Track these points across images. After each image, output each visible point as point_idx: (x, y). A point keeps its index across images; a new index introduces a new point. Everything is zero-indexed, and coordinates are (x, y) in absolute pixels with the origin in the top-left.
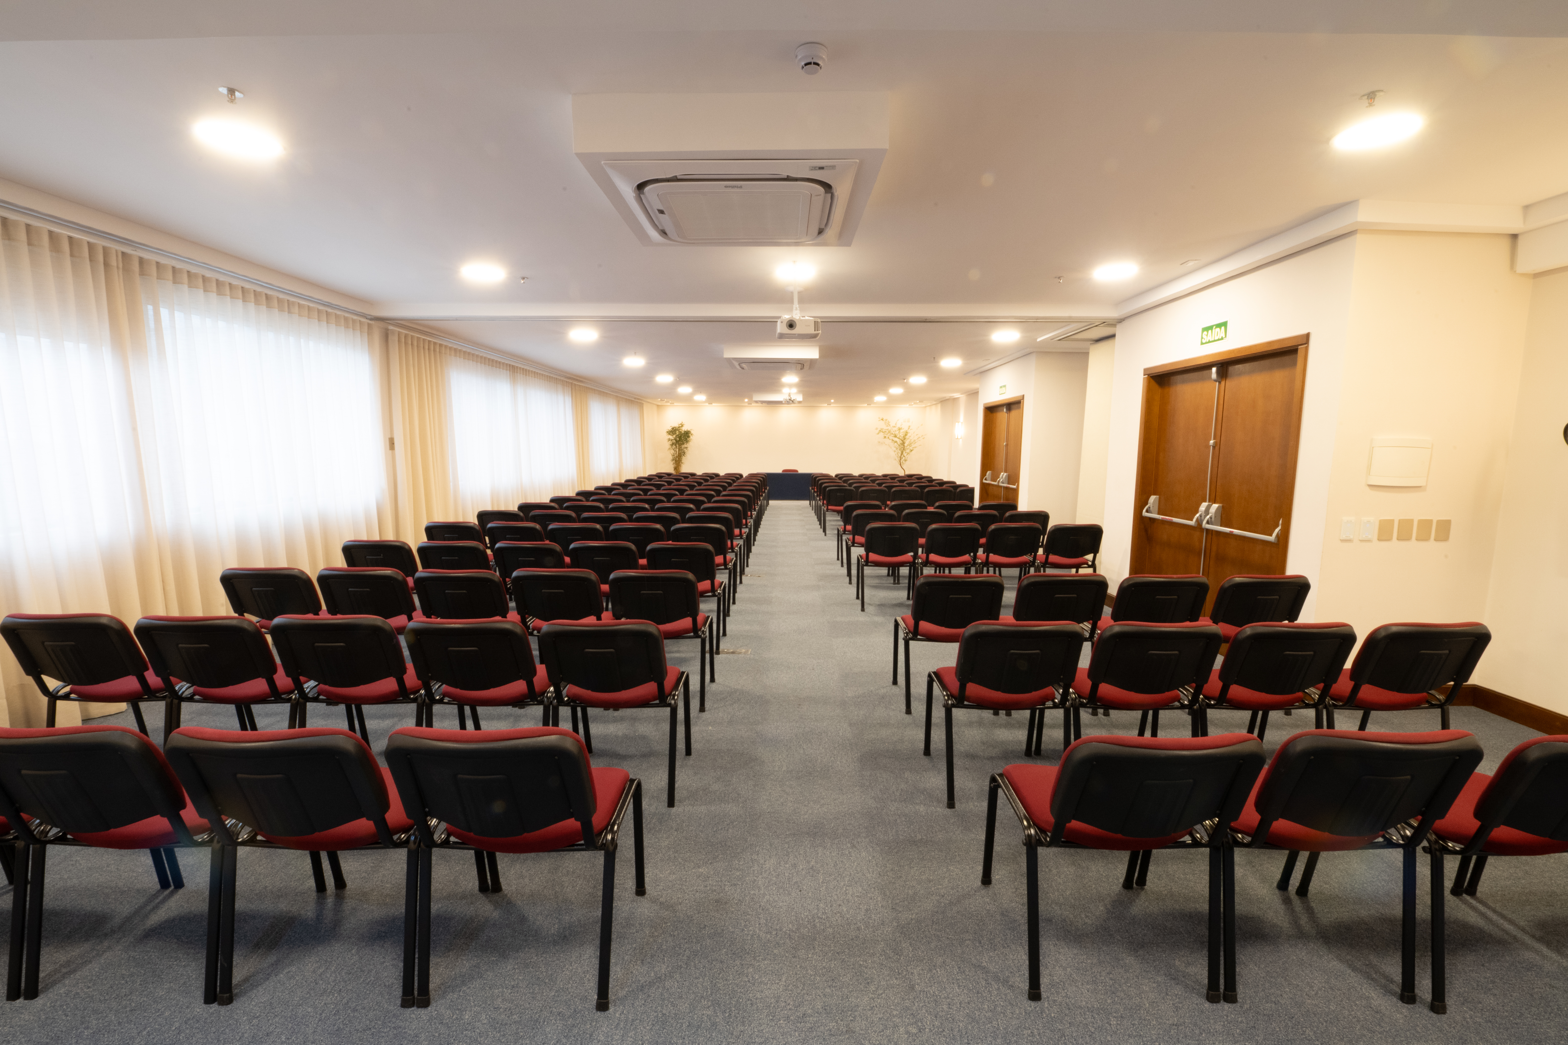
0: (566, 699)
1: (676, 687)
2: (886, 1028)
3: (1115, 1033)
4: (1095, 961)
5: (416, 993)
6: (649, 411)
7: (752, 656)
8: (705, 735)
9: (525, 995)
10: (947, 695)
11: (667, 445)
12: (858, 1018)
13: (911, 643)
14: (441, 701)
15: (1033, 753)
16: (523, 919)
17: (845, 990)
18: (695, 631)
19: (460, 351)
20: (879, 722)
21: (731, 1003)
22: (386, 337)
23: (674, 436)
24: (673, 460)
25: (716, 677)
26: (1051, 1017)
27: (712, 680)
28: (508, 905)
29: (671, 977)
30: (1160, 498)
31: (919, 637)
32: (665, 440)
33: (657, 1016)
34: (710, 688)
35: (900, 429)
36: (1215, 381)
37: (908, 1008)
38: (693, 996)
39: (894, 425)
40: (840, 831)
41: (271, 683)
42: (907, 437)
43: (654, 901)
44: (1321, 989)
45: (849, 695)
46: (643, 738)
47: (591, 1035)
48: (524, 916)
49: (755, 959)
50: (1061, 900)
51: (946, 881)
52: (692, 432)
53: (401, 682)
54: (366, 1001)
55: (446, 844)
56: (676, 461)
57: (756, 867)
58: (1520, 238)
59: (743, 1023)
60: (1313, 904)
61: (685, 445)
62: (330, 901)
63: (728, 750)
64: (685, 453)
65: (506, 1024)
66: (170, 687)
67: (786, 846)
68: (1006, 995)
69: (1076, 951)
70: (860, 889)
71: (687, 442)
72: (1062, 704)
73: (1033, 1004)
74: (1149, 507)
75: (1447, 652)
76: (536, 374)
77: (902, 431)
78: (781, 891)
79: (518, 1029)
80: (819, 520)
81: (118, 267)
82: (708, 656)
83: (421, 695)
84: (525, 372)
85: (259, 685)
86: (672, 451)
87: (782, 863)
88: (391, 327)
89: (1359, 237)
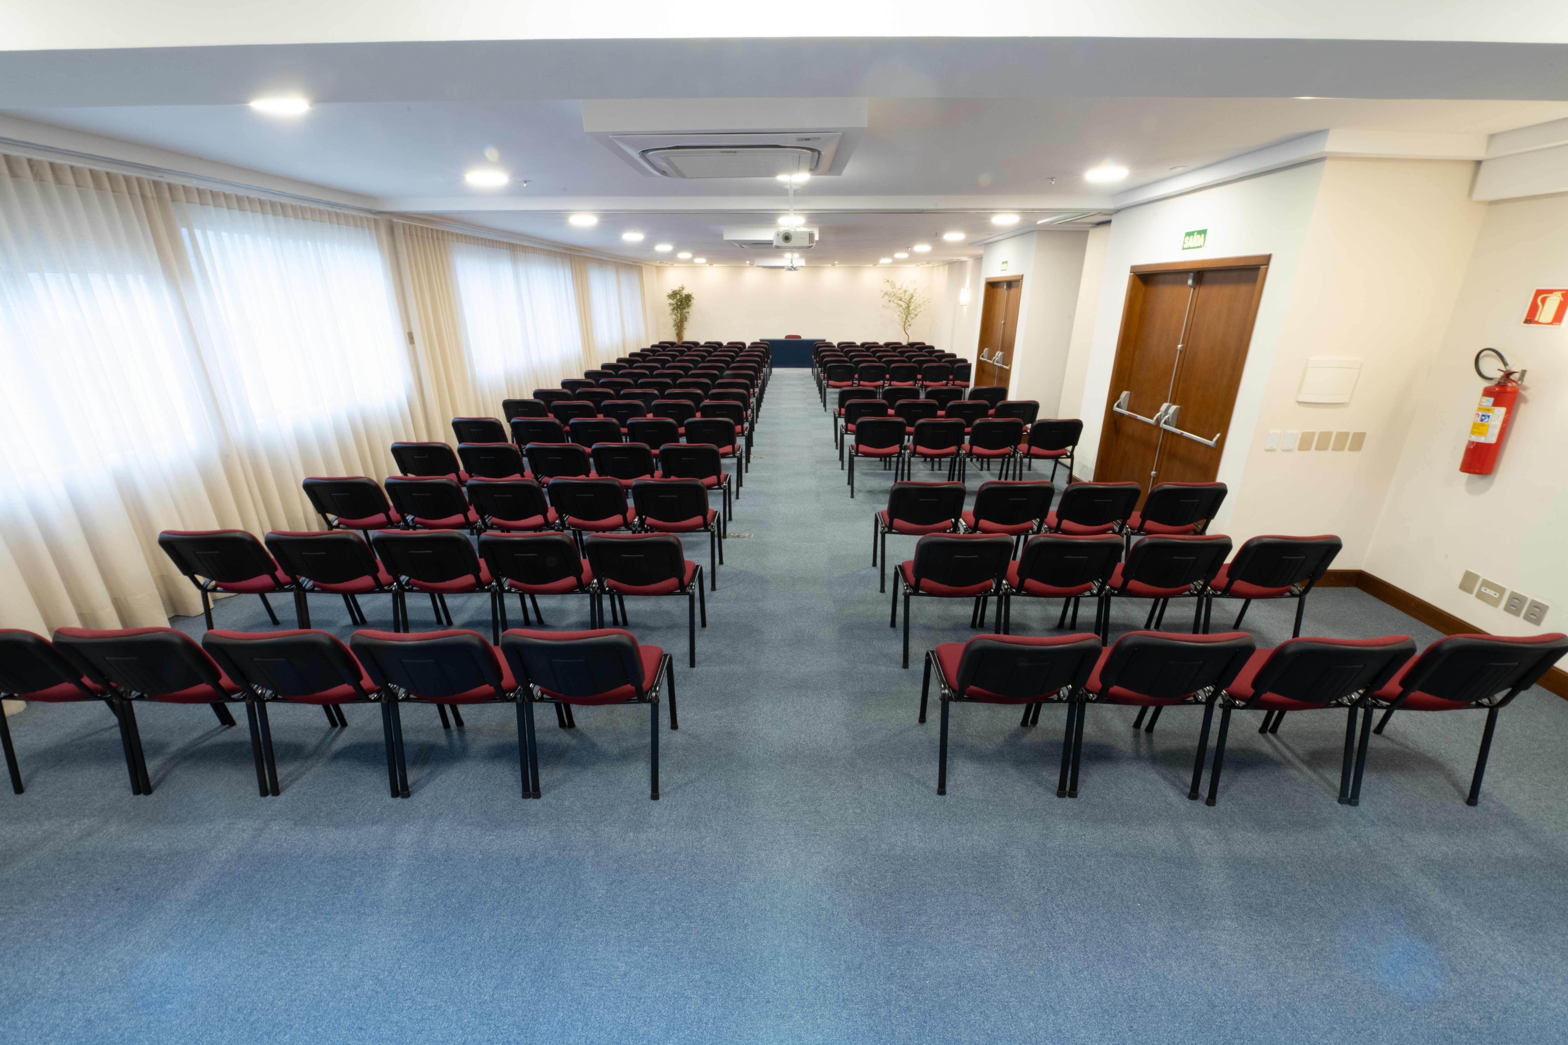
0: (607, 589)
1: (692, 580)
2: (841, 810)
3: (990, 814)
4: (988, 772)
5: (531, 790)
6: (649, 275)
7: (755, 540)
8: (716, 610)
9: (603, 791)
10: (907, 586)
11: (669, 309)
12: (823, 804)
13: (887, 536)
14: (509, 591)
15: (977, 625)
16: (593, 745)
17: (815, 788)
18: (706, 526)
19: (461, 235)
20: (857, 599)
21: (739, 795)
22: (391, 229)
23: (675, 300)
24: (675, 326)
25: (724, 560)
26: (950, 804)
27: (721, 562)
28: (581, 736)
29: (700, 780)
30: (1131, 394)
31: (893, 531)
32: (666, 304)
33: (691, 803)
34: (719, 569)
35: (905, 292)
36: (1191, 287)
37: (856, 799)
38: (714, 791)
39: (900, 287)
40: (820, 685)
41: (376, 579)
42: (912, 300)
43: (684, 733)
44: (1136, 791)
45: (835, 576)
46: (667, 613)
47: (649, 814)
48: (594, 743)
49: (755, 769)
50: (974, 733)
51: (894, 720)
52: (693, 296)
53: (477, 577)
54: (498, 795)
55: (542, 699)
56: (678, 326)
57: (757, 710)
58: (1483, 165)
59: (748, 807)
60: (1154, 738)
61: (686, 310)
62: (455, 734)
63: (735, 623)
64: (686, 318)
65: (593, 807)
66: (295, 581)
67: (779, 695)
68: (923, 791)
69: (976, 766)
70: (831, 725)
71: (689, 306)
72: (996, 593)
73: (940, 797)
74: (1120, 402)
75: (1304, 557)
76: (535, 250)
77: (907, 293)
78: (775, 726)
79: (601, 810)
80: (820, 392)
81: (153, 198)
82: (716, 539)
83: (493, 586)
84: (525, 249)
85: (366, 581)
86: (674, 317)
87: (776, 708)
88: (395, 220)
89: (1327, 163)
